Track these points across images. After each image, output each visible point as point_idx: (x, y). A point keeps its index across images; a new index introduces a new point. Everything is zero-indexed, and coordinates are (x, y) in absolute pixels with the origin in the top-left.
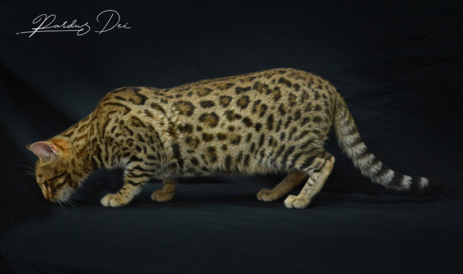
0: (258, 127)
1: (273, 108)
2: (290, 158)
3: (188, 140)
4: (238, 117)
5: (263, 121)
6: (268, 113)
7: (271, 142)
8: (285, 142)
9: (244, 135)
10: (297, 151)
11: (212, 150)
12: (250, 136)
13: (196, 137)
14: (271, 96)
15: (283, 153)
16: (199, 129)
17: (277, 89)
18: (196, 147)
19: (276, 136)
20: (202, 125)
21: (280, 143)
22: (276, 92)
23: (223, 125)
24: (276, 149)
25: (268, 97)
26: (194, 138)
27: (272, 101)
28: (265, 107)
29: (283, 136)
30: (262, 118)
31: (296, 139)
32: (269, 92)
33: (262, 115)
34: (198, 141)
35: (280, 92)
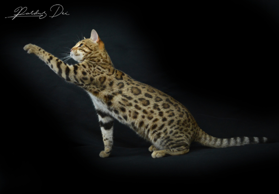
0: (164, 119)
2: (169, 143)
4: (159, 109)
5: (169, 119)
6: (173, 118)
7: (165, 131)
10: (173, 142)
14: (179, 113)
19: (169, 130)
21: (168, 135)
22: (182, 114)
27: (178, 115)
28: (173, 114)
29: (171, 132)
31: (176, 137)
33: (170, 116)
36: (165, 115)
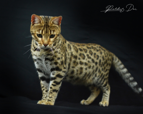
3: (74, 62)
9: (92, 65)
11: (81, 68)
12: (93, 66)
13: (78, 62)
16: (79, 59)
18: (76, 66)
20: (80, 57)
23: (87, 59)
26: (77, 61)
34: (77, 63)
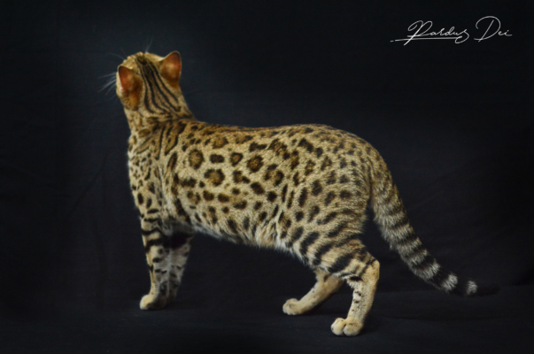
0: (272, 197)
1: (289, 177)
4: (246, 180)
5: (278, 190)
8: (303, 223)
14: (289, 162)
15: (302, 239)
17: (296, 153)
19: (290, 214)
22: (294, 158)
24: (290, 231)
25: (285, 162)
27: (289, 169)
28: (281, 175)
30: (277, 188)
32: (286, 156)
33: (277, 183)
35: (298, 158)
36: (268, 186)
